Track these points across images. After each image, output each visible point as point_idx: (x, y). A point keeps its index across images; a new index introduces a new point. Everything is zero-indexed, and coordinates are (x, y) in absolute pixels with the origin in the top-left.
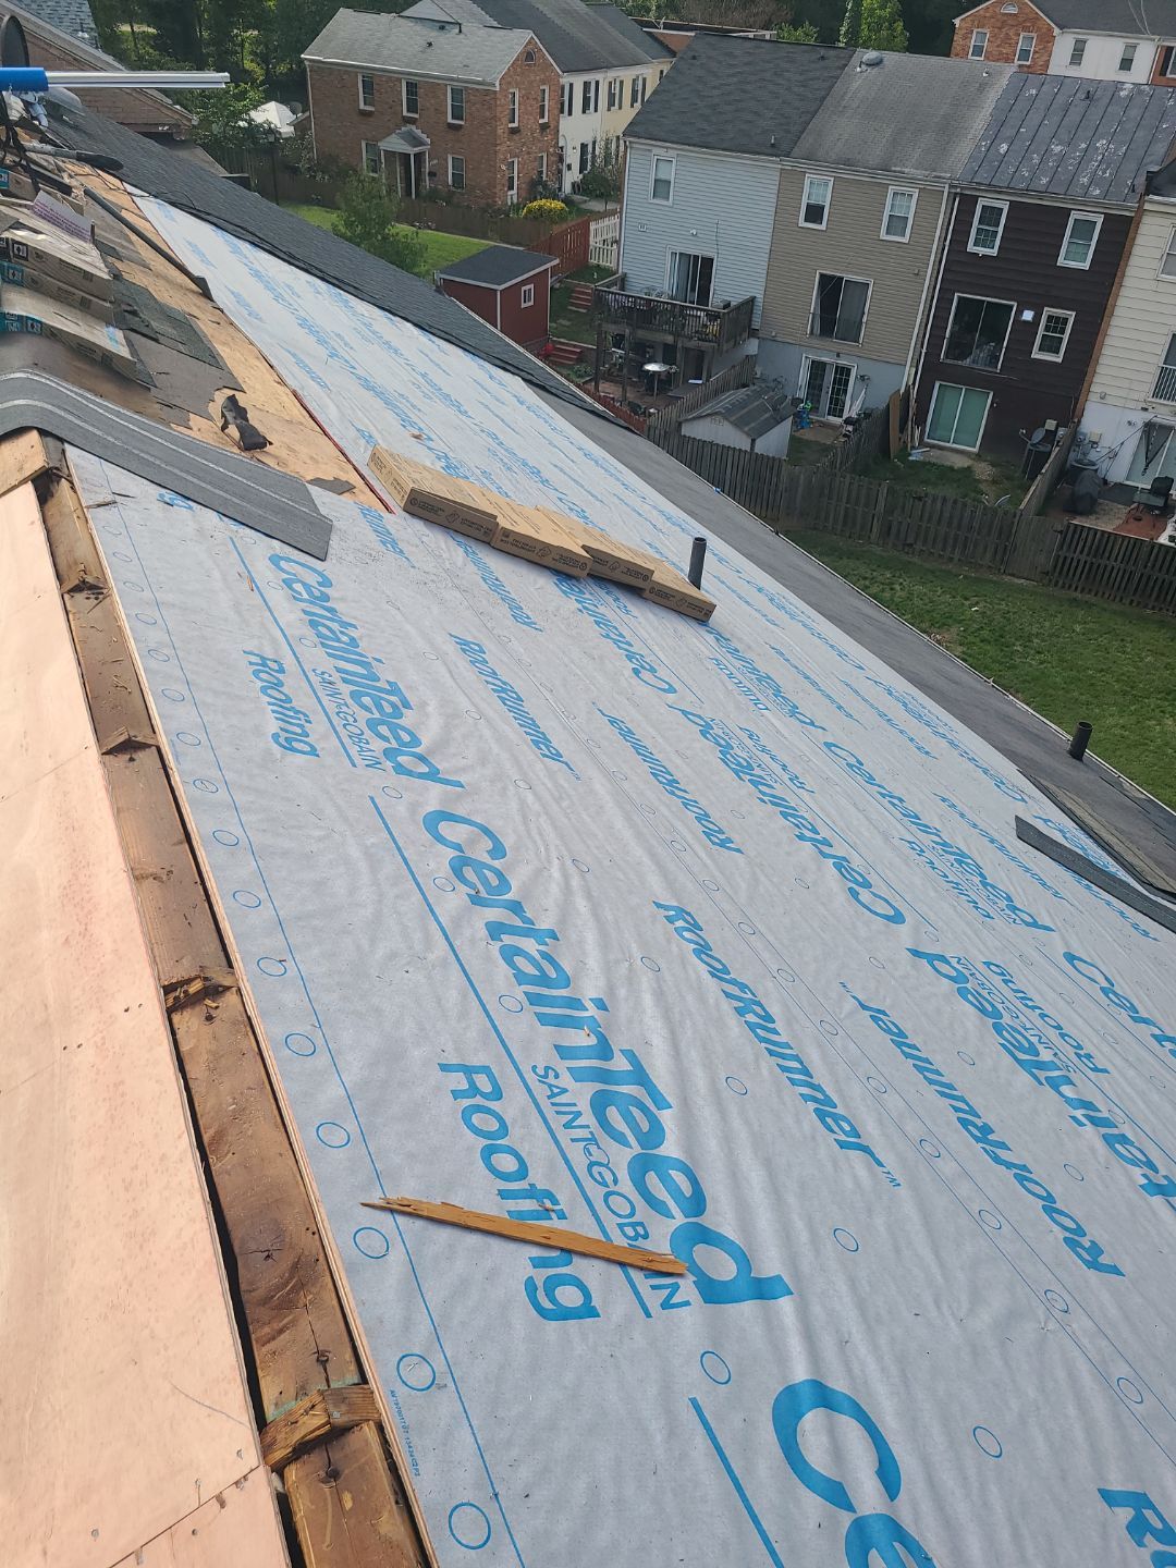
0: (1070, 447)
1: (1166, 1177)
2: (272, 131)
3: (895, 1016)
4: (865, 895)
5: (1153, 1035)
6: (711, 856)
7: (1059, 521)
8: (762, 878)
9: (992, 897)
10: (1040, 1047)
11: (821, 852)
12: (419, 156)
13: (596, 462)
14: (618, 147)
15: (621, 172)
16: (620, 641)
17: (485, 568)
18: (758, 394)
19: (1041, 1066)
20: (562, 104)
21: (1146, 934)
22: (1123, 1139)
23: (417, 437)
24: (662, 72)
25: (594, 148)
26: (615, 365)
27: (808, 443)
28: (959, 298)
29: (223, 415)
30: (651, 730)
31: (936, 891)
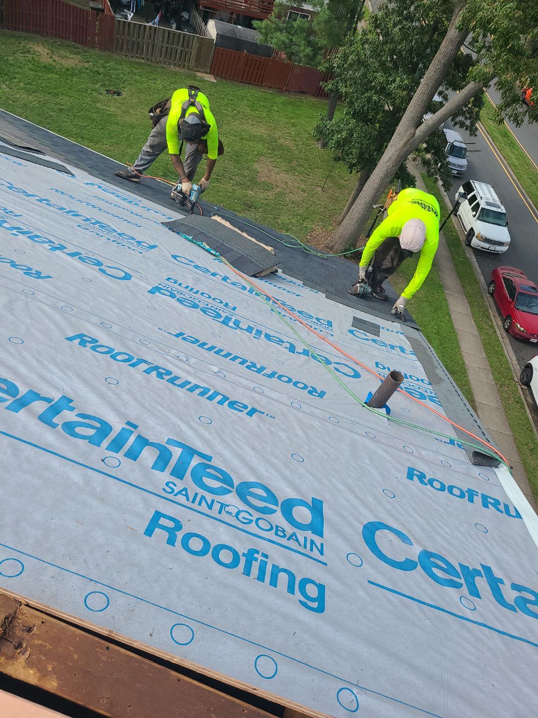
1: (58, 244)
5: (37, 200)
21: (21, 164)
22: (37, 236)
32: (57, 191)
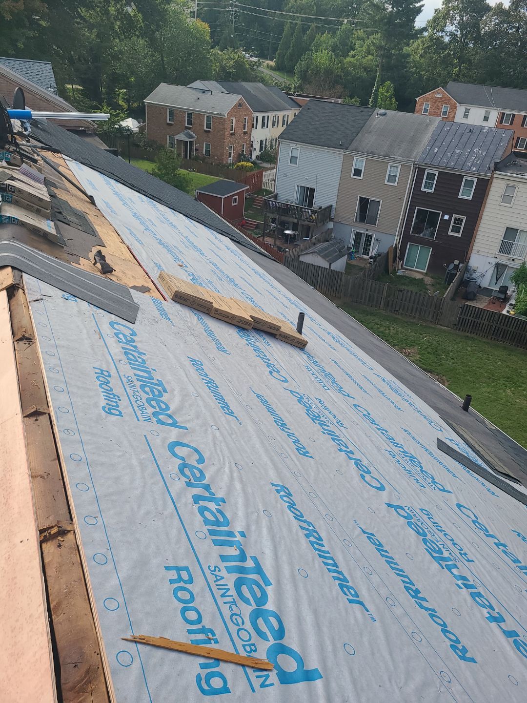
0: (465, 272)
1: (498, 613)
2: (129, 130)
3: (378, 536)
4: (368, 478)
5: (495, 543)
6: (298, 460)
7: (460, 303)
8: (321, 470)
9: (425, 477)
10: (443, 550)
11: (349, 457)
12: (191, 142)
13: (260, 276)
14: (276, 142)
15: (277, 153)
16: (264, 358)
17: (205, 325)
18: (333, 245)
19: (444, 559)
20: (253, 124)
21: (493, 494)
22: (479, 595)
23: (180, 266)
24: (295, 113)
25: (266, 142)
26: (272, 230)
27: (354, 266)
28: (418, 209)
29: (95, 259)
30: (276, 400)
31: (400, 475)
32: (519, 535)
